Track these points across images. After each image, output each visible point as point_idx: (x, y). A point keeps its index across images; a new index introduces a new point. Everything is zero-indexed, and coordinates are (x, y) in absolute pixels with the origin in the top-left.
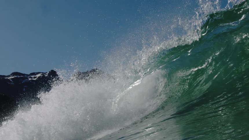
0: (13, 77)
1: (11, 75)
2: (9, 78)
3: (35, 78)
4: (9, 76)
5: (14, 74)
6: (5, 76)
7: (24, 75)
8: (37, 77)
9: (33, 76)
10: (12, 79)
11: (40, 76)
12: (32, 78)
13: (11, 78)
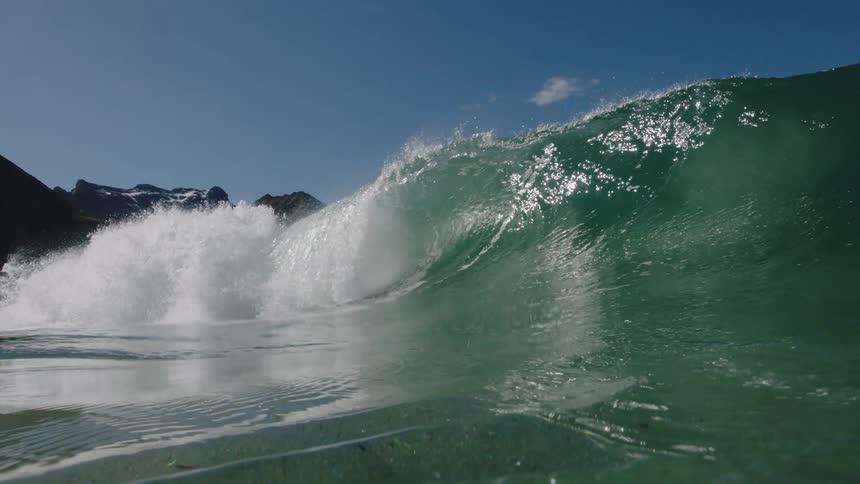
0: (138, 194)
1: (135, 188)
2: (129, 195)
3: (182, 198)
4: (129, 191)
5: (140, 187)
6: (121, 190)
7: (159, 190)
8: (184, 197)
9: (178, 195)
10: (136, 197)
11: (192, 197)
12: (176, 198)
13: (133, 194)
